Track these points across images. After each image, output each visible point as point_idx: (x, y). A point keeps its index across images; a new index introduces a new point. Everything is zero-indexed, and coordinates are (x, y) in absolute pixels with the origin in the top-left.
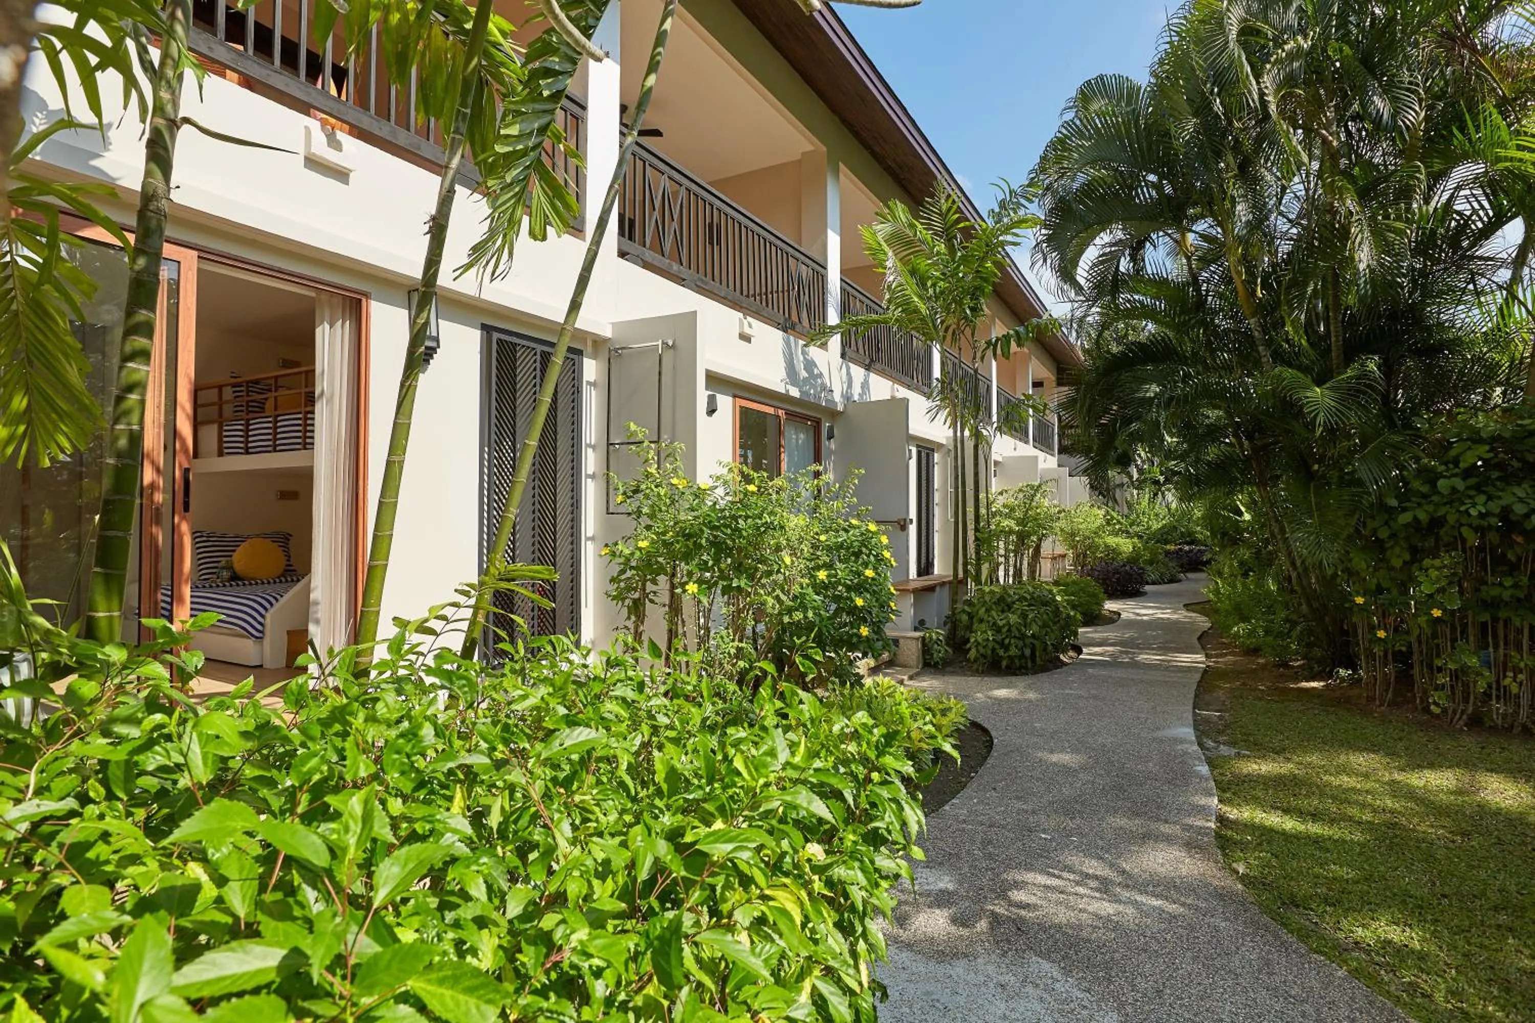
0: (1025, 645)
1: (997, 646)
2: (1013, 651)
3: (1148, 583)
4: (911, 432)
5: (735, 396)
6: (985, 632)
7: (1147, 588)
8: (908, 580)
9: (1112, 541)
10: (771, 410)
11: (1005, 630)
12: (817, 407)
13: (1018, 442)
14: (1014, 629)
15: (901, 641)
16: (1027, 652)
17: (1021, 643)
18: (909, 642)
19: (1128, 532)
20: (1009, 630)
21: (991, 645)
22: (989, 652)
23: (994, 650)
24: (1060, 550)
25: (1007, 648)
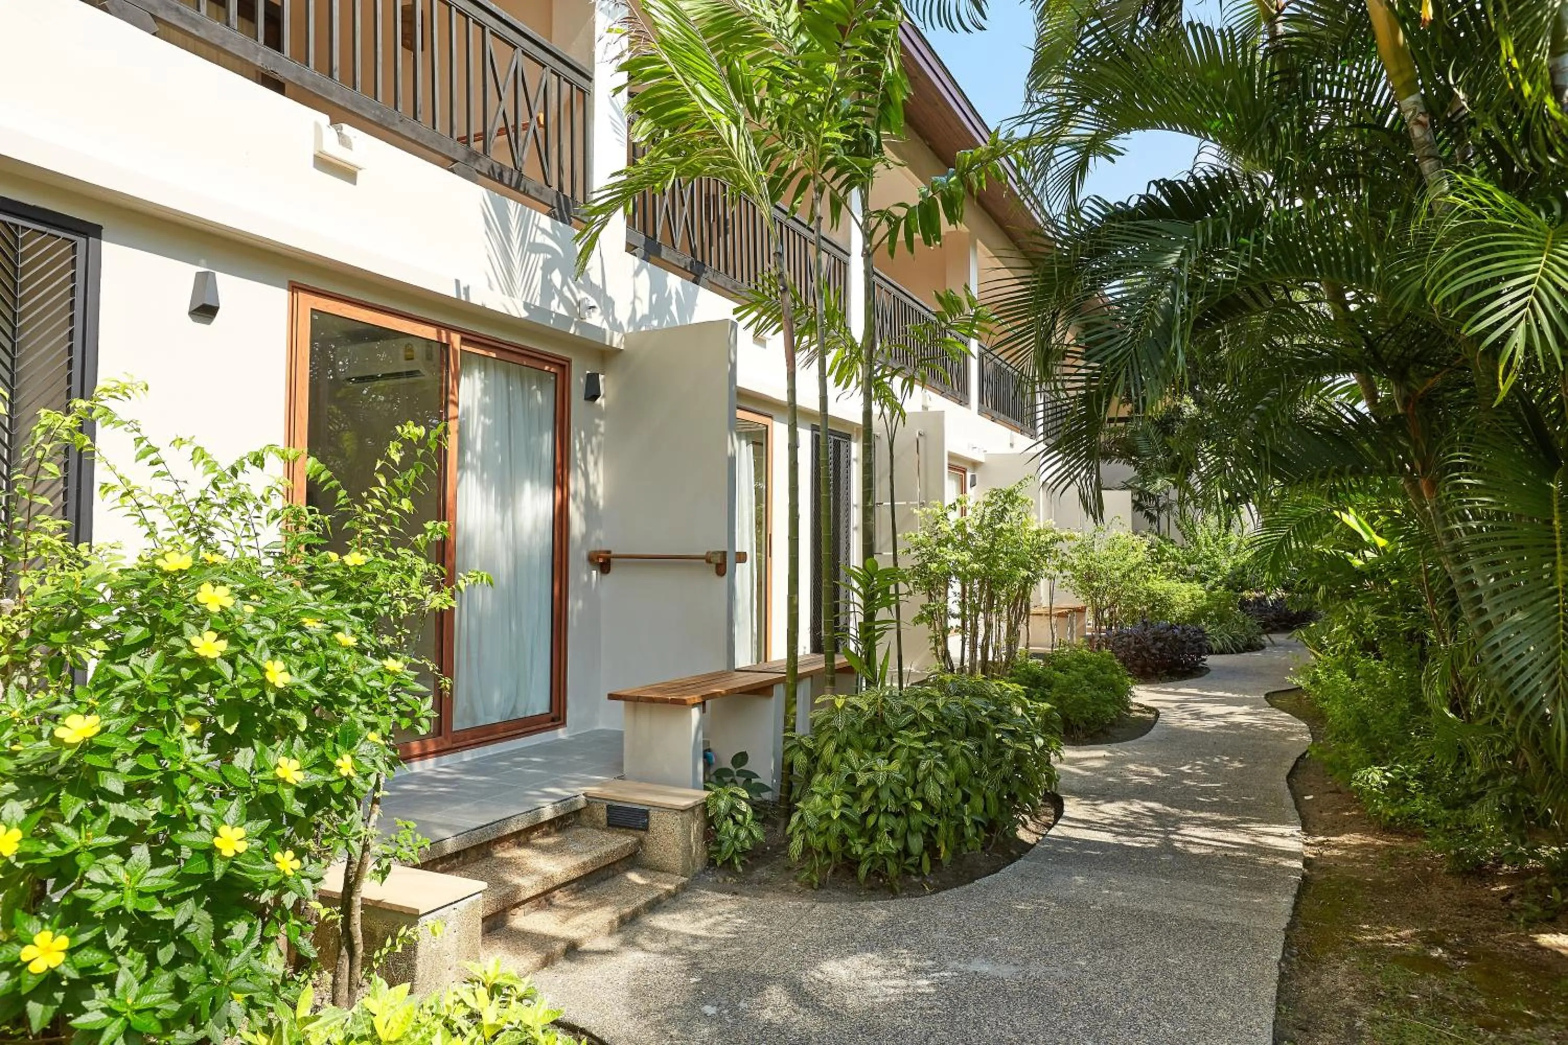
0: (909, 829)
1: (850, 830)
2: (886, 844)
3: (1211, 652)
4: (740, 383)
5: (294, 288)
6: (828, 797)
7: (1211, 660)
8: (731, 669)
9: (1160, 585)
10: (430, 333)
11: (867, 795)
12: (558, 337)
13: (1014, 433)
14: (885, 795)
15: (653, 814)
16: (916, 843)
17: (900, 825)
18: (669, 818)
19: (1184, 572)
20: (875, 796)
21: (835, 829)
22: (833, 846)
23: (843, 838)
24: (1069, 599)
25: (871, 836)
